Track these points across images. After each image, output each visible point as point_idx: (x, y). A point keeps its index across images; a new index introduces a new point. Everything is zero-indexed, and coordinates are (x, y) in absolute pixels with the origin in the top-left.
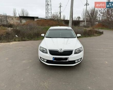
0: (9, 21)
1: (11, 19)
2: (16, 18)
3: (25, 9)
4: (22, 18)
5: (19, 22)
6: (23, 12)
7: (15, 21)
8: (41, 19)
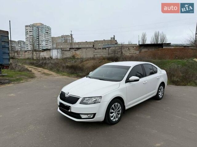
0: (124, 52)
1: (128, 49)
2: (134, 48)
3: (160, 32)
4: (142, 47)
5: (137, 53)
6: (157, 36)
7: (133, 52)
8: (175, 47)
